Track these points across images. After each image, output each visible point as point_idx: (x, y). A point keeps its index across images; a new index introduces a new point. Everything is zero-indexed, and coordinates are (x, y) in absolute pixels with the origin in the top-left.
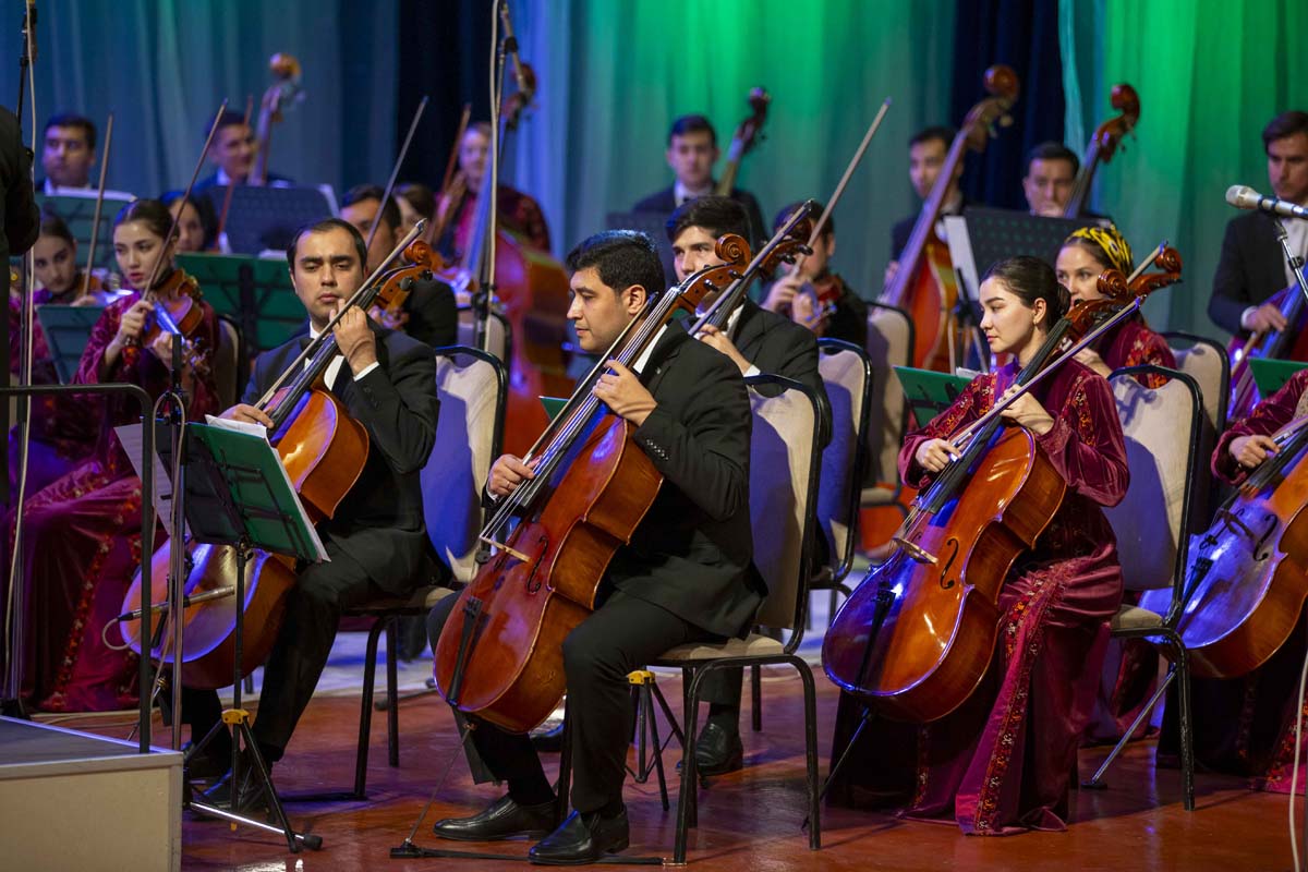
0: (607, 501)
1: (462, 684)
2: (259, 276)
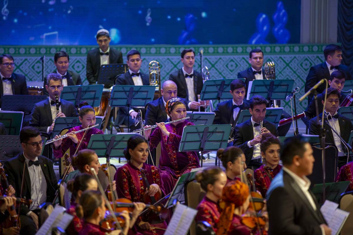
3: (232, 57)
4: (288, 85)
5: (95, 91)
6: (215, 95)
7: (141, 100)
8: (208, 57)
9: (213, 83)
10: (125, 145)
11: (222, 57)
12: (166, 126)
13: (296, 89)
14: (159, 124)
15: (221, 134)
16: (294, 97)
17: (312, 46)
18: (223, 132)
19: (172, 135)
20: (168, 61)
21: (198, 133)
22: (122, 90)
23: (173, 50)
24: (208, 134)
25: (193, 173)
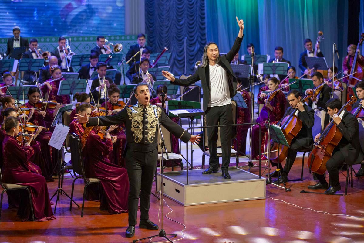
0: (334, 140)
1: (311, 167)
2: (302, 82)
3: (87, 43)
4: (119, 57)
5: (10, 63)
6: (78, 63)
7: (36, 67)
8: (74, 43)
9: (77, 57)
10: (27, 92)
11: (82, 43)
12: (50, 83)
13: (124, 59)
14: (46, 83)
15: (82, 85)
16: (123, 63)
17: (132, 36)
18: (83, 84)
19: (54, 89)
20: (51, 45)
21: (69, 84)
22: (25, 61)
23: (54, 39)
24: (75, 85)
25: (67, 106)
